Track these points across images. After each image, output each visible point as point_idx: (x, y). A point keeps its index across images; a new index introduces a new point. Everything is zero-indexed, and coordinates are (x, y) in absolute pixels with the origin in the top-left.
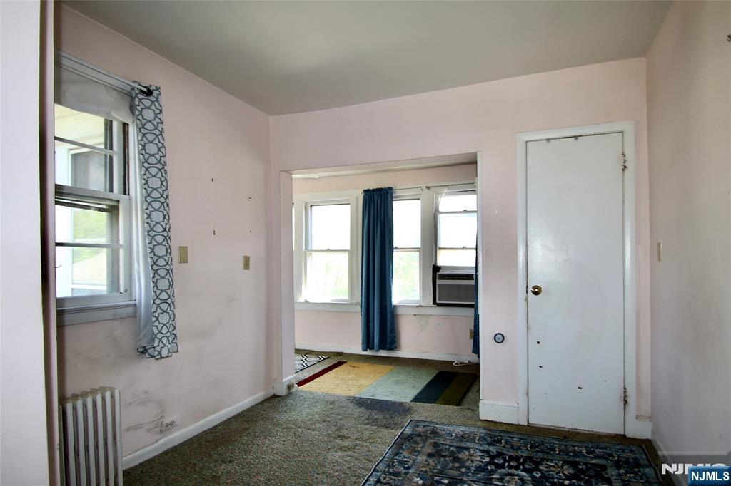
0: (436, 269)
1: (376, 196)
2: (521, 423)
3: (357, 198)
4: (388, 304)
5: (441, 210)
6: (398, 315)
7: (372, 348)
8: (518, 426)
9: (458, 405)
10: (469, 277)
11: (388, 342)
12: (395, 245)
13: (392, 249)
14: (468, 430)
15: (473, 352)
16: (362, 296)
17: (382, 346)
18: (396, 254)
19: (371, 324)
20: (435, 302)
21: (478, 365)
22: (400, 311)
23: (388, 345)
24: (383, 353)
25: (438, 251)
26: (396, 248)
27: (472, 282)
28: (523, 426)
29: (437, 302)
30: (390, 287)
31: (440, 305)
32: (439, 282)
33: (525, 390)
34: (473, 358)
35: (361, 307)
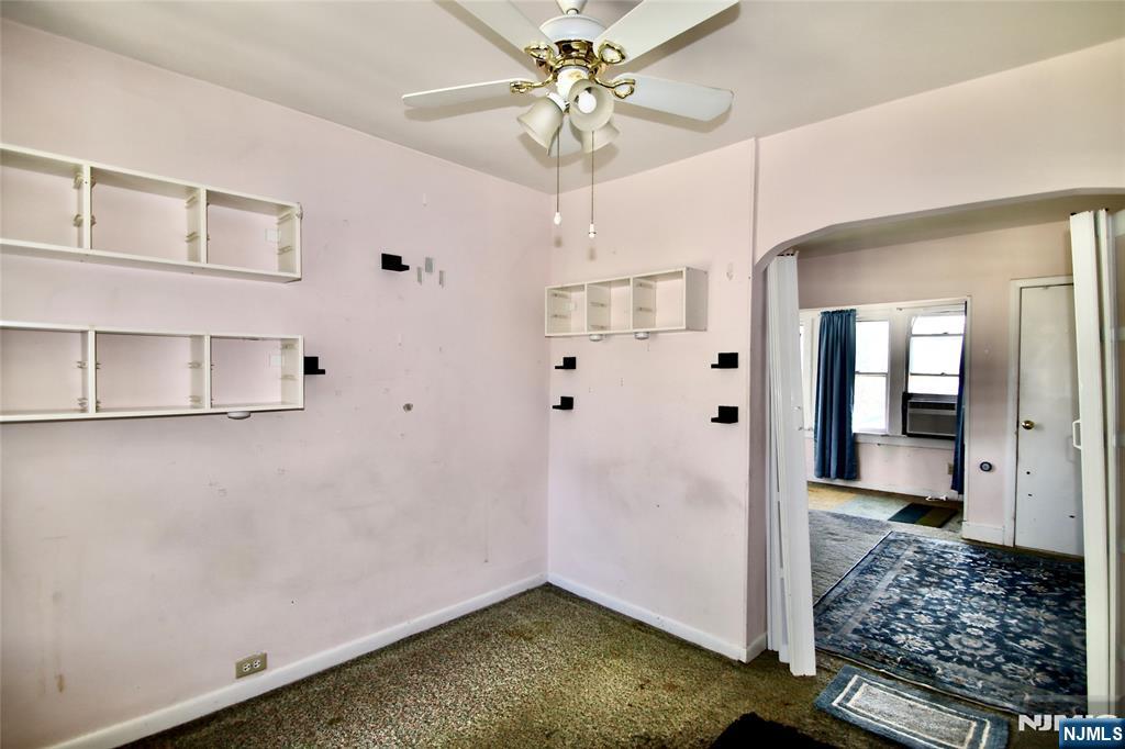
0: (907, 396)
1: (836, 318)
2: (1007, 544)
3: (813, 320)
4: (847, 430)
5: (914, 333)
6: (858, 443)
7: (828, 476)
8: (1004, 546)
9: (940, 527)
10: (950, 407)
11: (847, 470)
12: (857, 370)
13: (853, 373)
14: (950, 543)
15: (952, 488)
16: (816, 421)
17: (840, 475)
18: (858, 378)
19: (827, 452)
20: (904, 432)
21: (962, 503)
22: (860, 439)
23: (846, 475)
24: (839, 482)
25: (910, 377)
26: (858, 373)
27: (954, 413)
28: (1009, 547)
29: (908, 431)
30: (850, 414)
31: (910, 435)
32: (910, 411)
33: (1013, 515)
34: (954, 495)
35: (816, 433)
